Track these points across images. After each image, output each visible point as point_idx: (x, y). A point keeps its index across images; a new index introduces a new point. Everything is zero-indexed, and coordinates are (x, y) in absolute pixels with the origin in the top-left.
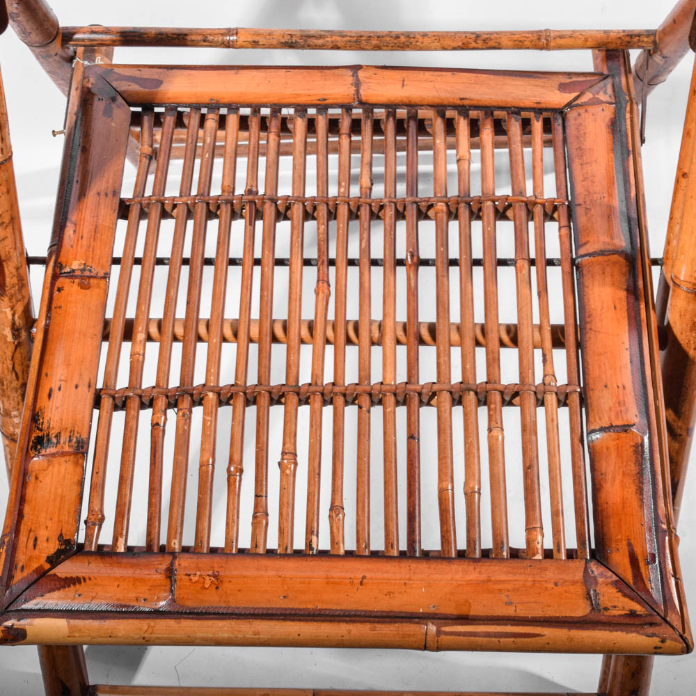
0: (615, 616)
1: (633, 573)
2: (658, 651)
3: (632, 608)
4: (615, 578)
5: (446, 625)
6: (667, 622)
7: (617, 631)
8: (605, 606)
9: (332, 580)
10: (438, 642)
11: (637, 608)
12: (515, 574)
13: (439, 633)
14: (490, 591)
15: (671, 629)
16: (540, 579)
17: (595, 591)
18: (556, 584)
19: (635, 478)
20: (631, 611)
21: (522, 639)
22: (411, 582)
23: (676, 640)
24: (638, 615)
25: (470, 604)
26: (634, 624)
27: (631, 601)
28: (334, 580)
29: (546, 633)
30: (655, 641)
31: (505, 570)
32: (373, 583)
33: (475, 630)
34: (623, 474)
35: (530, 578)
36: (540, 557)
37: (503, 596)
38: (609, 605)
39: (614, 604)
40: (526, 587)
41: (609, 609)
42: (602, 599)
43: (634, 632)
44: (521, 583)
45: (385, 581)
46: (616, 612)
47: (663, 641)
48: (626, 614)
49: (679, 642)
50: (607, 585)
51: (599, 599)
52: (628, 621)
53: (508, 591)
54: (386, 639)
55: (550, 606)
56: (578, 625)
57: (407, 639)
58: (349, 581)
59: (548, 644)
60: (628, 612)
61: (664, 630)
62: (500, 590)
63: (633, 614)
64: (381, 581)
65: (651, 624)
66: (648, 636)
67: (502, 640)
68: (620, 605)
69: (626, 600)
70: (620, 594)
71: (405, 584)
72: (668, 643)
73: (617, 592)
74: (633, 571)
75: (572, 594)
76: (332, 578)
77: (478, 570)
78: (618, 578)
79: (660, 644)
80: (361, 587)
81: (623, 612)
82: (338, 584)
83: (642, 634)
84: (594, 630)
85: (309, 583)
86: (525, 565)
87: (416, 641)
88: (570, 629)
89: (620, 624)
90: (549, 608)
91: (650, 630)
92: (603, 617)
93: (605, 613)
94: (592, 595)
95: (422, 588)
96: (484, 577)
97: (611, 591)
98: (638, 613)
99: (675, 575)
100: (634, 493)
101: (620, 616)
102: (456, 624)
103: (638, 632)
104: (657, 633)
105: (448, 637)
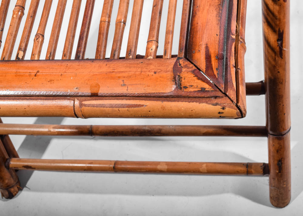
0: (191, 92)
1: (206, 65)
2: (221, 115)
3: (203, 86)
4: (194, 68)
5: (85, 100)
6: (226, 95)
7: (193, 102)
8: (185, 85)
9: (19, 74)
10: (81, 111)
11: (207, 87)
12: (130, 67)
13: (81, 105)
14: (113, 78)
15: (229, 100)
16: (145, 70)
17: (179, 76)
18: (155, 73)
19: (217, 7)
20: (202, 88)
21: (133, 108)
22: (65, 74)
23: (232, 107)
24: (206, 91)
25: (99, 86)
26: (204, 97)
27: (203, 82)
28: (20, 74)
29: (147, 104)
30: (218, 108)
31: (125, 65)
32: (43, 75)
33: (103, 103)
34: (210, 5)
35: (139, 70)
36: (152, 58)
37: (121, 80)
38: (187, 85)
39: (191, 85)
40: (136, 75)
41: (187, 87)
42: (183, 81)
43: (204, 102)
44: (133, 73)
45: (49, 74)
46: (191, 90)
47: (223, 109)
48: (198, 91)
49: (234, 109)
50: (187, 72)
51: (181, 81)
52: (200, 95)
53: (124, 77)
54: (51, 110)
55: (149, 86)
56: (168, 99)
57: (63, 110)
58: (29, 74)
59: (150, 111)
60: (200, 89)
61: (225, 101)
62: (119, 77)
63: (203, 90)
64: (47, 74)
65: (216, 97)
66: (213, 105)
67: (120, 109)
68: (195, 85)
69: (200, 81)
70: (196, 78)
71: (61, 75)
72: (227, 109)
73: (194, 76)
74: (206, 63)
75: (164, 78)
76: (19, 72)
77: (109, 66)
78: (196, 68)
79: (222, 111)
80: (35, 77)
81: (196, 90)
82: (22, 76)
83: (209, 104)
84: (178, 101)
85: (5, 76)
86: (138, 62)
87: (68, 111)
88: (163, 101)
89: (195, 97)
90: (149, 88)
91: (215, 101)
92: (183, 93)
93: (185, 90)
94: (177, 79)
95: (71, 77)
96: (110, 70)
97: (190, 76)
98: (207, 89)
99: (236, 66)
100: (215, 16)
101: (195, 91)
102: (92, 100)
103: (207, 103)
104: (219, 103)
105: (87, 108)
